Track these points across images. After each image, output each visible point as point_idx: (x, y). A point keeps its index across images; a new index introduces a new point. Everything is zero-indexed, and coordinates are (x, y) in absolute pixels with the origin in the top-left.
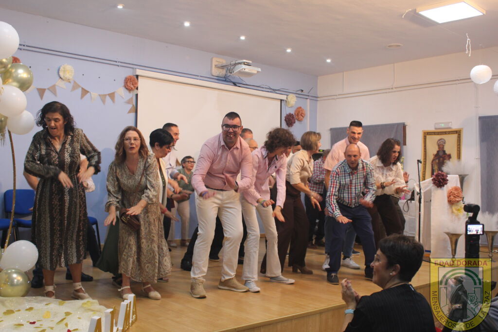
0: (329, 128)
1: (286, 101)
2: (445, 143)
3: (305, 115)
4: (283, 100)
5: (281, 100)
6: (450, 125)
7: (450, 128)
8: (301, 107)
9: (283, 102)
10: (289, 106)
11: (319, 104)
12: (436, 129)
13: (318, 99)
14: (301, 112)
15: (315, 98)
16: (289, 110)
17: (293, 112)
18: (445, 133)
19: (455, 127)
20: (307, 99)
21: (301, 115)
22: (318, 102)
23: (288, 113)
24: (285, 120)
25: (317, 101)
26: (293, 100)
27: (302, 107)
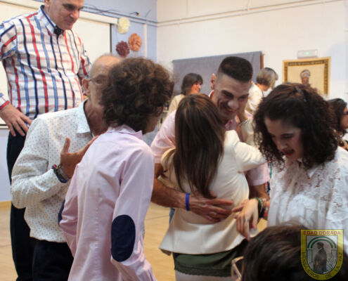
0: (171, 60)
1: (117, 26)
2: (309, 75)
3: (141, 44)
4: (113, 24)
5: (111, 25)
6: (315, 53)
7: (316, 57)
8: (135, 35)
9: (112, 26)
10: (122, 32)
11: (159, 31)
12: (299, 58)
13: (158, 25)
14: (136, 41)
15: (154, 24)
16: (121, 38)
17: (126, 40)
18: (310, 63)
19: (321, 56)
20: (143, 24)
21: (137, 44)
22: (158, 28)
23: (120, 41)
24: (117, 50)
25: (156, 27)
26: (125, 24)
27: (138, 34)
